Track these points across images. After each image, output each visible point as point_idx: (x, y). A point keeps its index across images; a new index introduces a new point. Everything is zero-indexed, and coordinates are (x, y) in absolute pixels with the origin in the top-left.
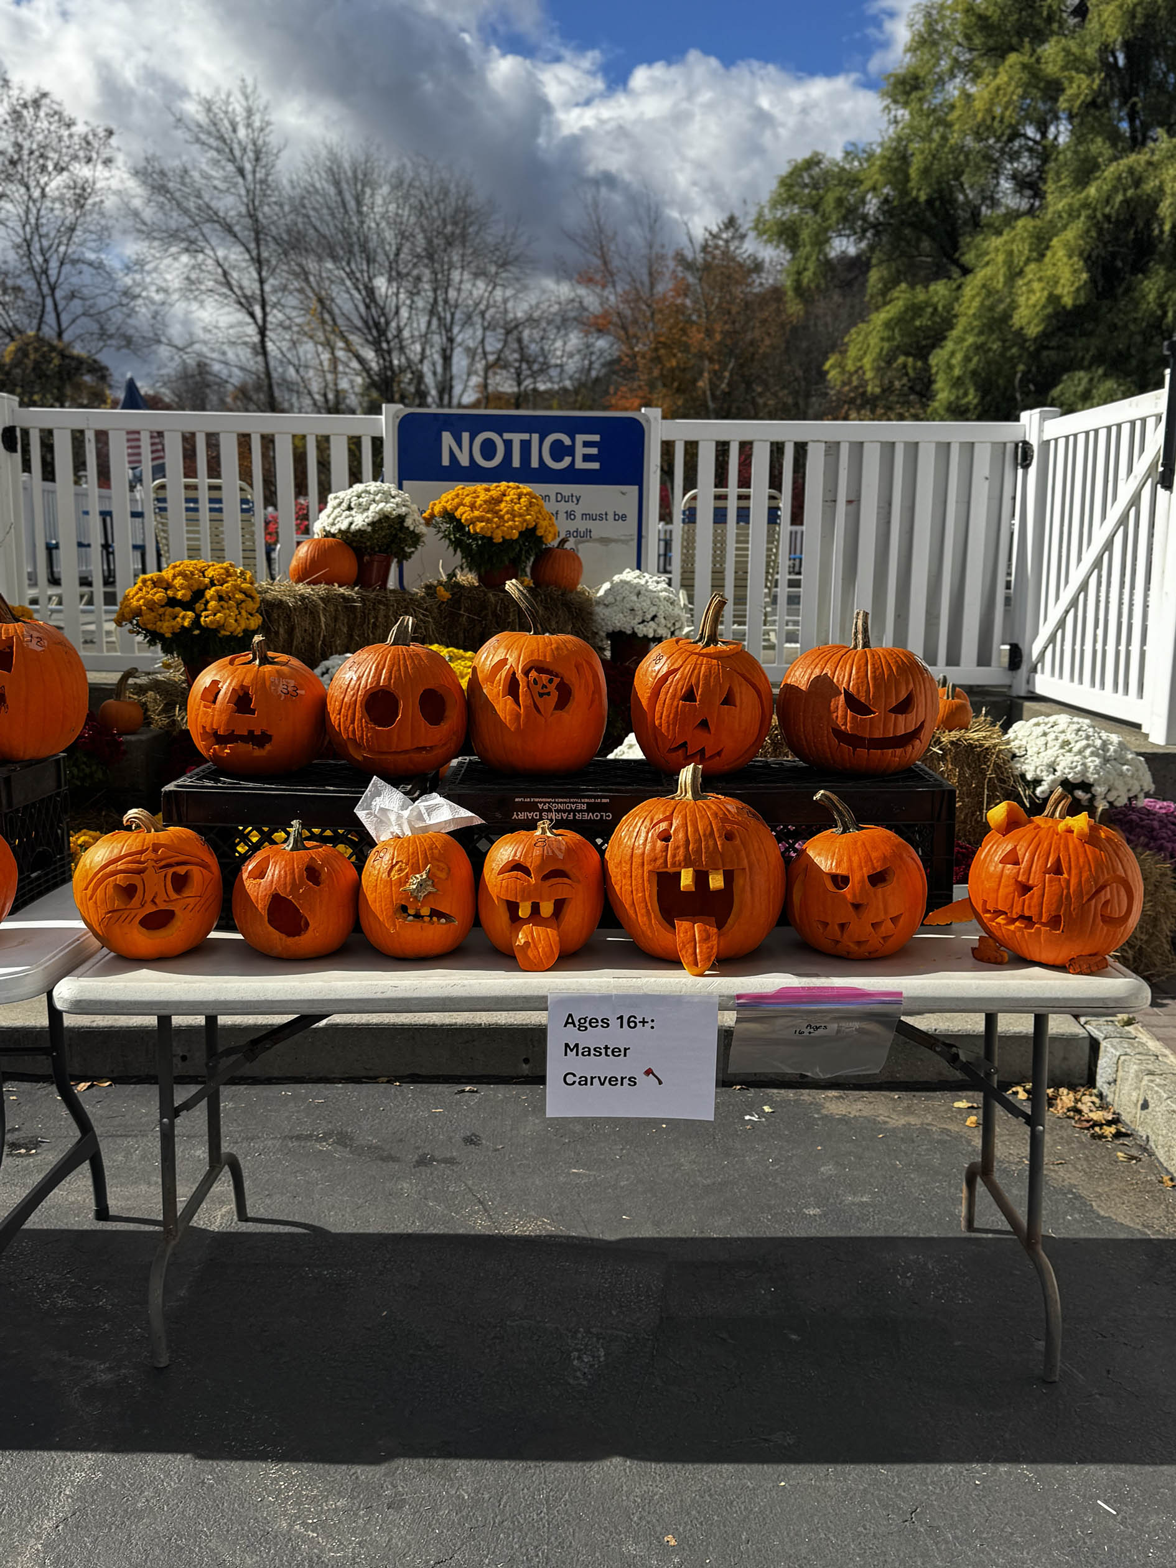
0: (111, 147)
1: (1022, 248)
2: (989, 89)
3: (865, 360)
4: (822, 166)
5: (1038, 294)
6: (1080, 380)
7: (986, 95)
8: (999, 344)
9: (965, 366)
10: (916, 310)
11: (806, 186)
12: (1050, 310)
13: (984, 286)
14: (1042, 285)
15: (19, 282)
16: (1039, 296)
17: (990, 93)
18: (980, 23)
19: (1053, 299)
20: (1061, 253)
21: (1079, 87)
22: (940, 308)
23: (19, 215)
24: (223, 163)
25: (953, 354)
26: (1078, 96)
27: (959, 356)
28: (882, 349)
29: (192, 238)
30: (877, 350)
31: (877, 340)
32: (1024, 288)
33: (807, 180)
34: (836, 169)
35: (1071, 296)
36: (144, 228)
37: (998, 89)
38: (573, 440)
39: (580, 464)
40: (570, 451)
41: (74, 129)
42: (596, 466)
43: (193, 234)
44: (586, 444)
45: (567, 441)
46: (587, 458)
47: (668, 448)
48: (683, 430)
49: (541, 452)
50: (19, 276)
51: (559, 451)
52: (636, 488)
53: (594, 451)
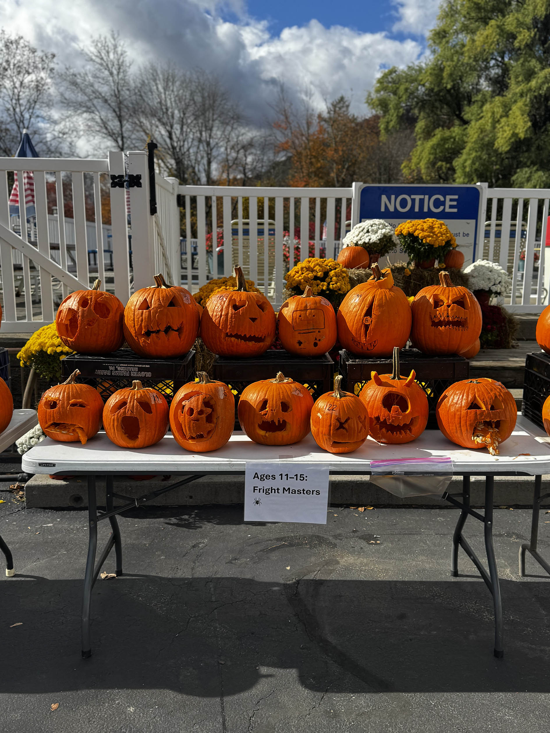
0: (54, 63)
1: (499, 111)
2: (483, 36)
3: (421, 164)
4: (397, 73)
5: (508, 132)
6: (526, 172)
7: (481, 39)
8: (487, 156)
9: (472, 167)
10: (444, 140)
11: (390, 82)
12: (513, 140)
13: (480, 128)
14: (510, 128)
15: (8, 127)
16: (508, 133)
17: (483, 38)
18: (475, 6)
19: (514, 135)
20: (518, 113)
21: (524, 35)
22: (457, 139)
23: (9, 95)
24: (103, 70)
25: (465, 161)
26: (523, 40)
27: (469, 162)
28: (430, 159)
29: (89, 106)
30: (427, 159)
31: (427, 154)
32: (501, 130)
33: (390, 80)
34: (404, 75)
35: (524, 133)
36: (65, 101)
37: (487, 36)
38: (445, 198)
39: (448, 210)
40: (443, 203)
41: (36, 54)
42: (455, 210)
43: (89, 104)
44: (451, 200)
45: (442, 199)
46: (451, 207)
47: (490, 201)
48: (497, 193)
49: (429, 204)
50: (8, 124)
51: (437, 203)
52: (474, 221)
53: (455, 203)
